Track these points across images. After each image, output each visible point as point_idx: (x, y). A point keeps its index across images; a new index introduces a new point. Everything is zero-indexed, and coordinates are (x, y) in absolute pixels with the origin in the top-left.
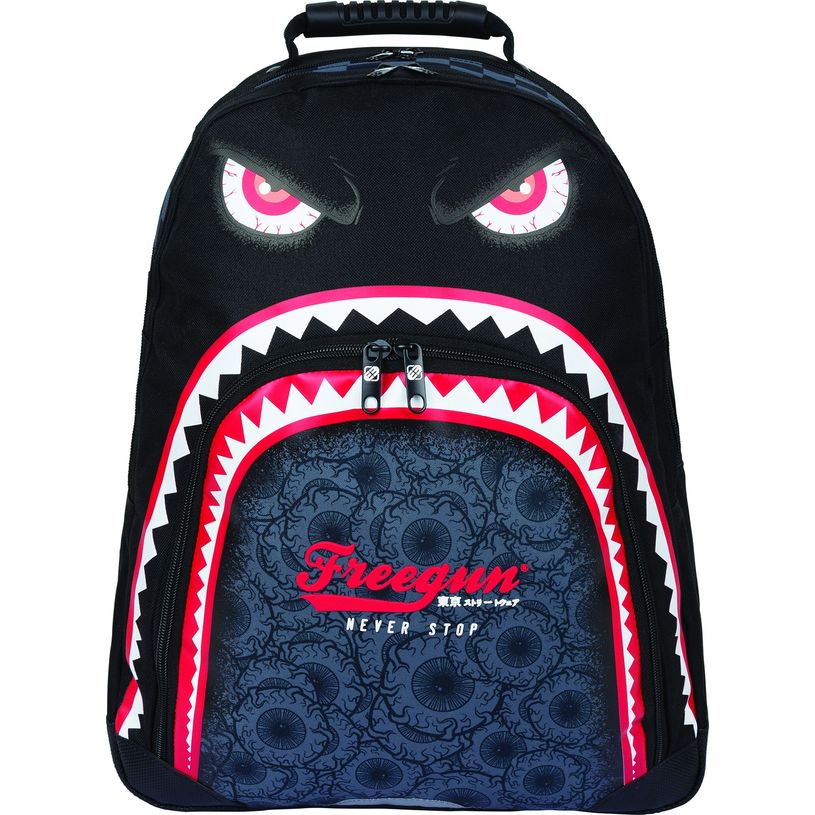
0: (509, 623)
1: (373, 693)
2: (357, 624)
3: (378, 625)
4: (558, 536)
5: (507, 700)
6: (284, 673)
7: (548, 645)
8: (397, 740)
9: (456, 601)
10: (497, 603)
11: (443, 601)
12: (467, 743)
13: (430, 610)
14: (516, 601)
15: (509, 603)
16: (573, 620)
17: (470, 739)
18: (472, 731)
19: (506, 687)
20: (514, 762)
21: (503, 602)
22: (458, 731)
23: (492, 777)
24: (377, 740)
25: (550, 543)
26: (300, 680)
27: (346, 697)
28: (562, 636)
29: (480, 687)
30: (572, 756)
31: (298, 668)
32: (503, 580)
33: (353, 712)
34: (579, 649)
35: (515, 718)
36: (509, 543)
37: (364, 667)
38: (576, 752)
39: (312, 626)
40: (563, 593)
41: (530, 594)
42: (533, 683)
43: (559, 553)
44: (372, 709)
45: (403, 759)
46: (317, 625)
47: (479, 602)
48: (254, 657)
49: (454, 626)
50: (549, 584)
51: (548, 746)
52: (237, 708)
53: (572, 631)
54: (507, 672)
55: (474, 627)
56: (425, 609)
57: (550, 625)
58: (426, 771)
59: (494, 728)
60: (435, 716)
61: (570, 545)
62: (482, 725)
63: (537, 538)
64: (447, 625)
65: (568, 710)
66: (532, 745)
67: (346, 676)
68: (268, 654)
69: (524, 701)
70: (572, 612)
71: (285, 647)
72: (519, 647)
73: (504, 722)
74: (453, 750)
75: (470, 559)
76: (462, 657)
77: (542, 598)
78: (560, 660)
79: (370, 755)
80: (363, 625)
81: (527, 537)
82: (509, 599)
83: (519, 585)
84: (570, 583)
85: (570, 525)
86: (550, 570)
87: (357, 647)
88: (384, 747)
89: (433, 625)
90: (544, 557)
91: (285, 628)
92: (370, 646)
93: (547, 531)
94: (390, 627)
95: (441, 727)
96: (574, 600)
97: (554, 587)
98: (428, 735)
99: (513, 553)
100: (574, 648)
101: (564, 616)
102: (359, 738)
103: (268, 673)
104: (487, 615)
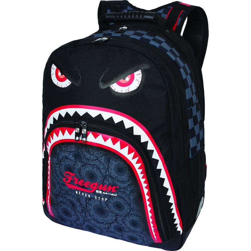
0: (115, 200)
1: (85, 210)
2: (78, 193)
3: (83, 194)
4: (126, 180)
5: (117, 218)
6: (65, 200)
7: (126, 207)
8: (93, 222)
9: (100, 192)
10: (111, 194)
11: (97, 191)
12: (110, 226)
13: (94, 193)
14: (116, 195)
15: (114, 195)
16: (132, 202)
17: (110, 225)
18: (111, 223)
19: (117, 215)
20: (123, 232)
21: (113, 194)
22: (107, 223)
23: (119, 235)
24: (88, 220)
25: (123, 182)
26: (68, 203)
27: (79, 209)
28: (130, 206)
29: (110, 214)
30: (138, 235)
31: (67, 200)
32: (112, 189)
33: (81, 213)
34: (135, 210)
35: (121, 223)
36: (112, 180)
37: (82, 203)
38: (139, 234)
39: (68, 191)
40: (128, 195)
41: (120, 194)
42: (124, 216)
43: (126, 185)
44: (85, 213)
45: (95, 226)
46: (69, 191)
47: (107, 193)
48: (58, 195)
49: (101, 198)
50: (124, 193)
51: (131, 231)
52: (57, 205)
53: (132, 205)
54: (117, 211)
55: (106, 199)
56: (93, 192)
57: (126, 203)
58: (102, 230)
59: (116, 224)
60: (100, 218)
61: (129, 183)
62: (113, 222)
63: (120, 180)
64: (99, 198)
65: (134, 224)
66: (127, 230)
67: (78, 204)
68: (61, 195)
69: (122, 220)
70: (131, 200)
71: (64, 194)
72: (119, 206)
73: (118, 223)
74: (107, 227)
75: (103, 182)
76: (104, 206)
77: (122, 195)
78: (130, 211)
79: (87, 224)
80: (79, 193)
81: (117, 179)
82: (114, 194)
83: (117, 191)
84: (130, 193)
85: (129, 178)
86: (124, 189)
87: (79, 198)
88: (90, 223)
89: (96, 197)
90: (122, 185)
91: (63, 190)
92: (82, 198)
93: (123, 179)
94: (86, 195)
95: (103, 221)
96: (132, 198)
97: (126, 193)
98: (100, 222)
99: (114, 183)
100: (133, 209)
101: (130, 201)
102: (84, 219)
103: (61, 199)
104: (109, 197)
